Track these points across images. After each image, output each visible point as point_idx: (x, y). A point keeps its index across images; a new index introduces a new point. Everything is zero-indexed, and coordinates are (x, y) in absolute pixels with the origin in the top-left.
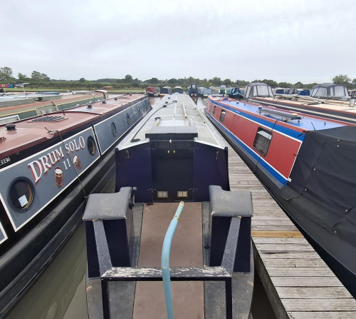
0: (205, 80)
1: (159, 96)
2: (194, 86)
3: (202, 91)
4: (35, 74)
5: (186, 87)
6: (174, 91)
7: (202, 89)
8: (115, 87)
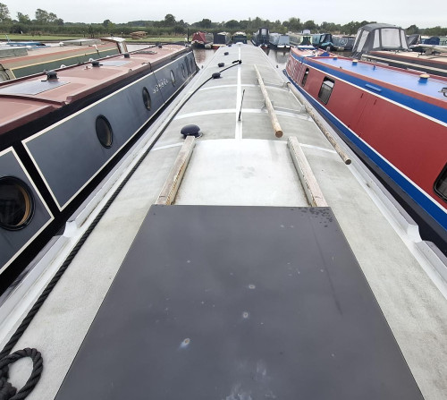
0: (278, 22)
1: (212, 48)
2: (264, 32)
3: (275, 39)
4: (40, 13)
5: (252, 33)
6: (234, 40)
7: (275, 36)
8: (149, 33)
